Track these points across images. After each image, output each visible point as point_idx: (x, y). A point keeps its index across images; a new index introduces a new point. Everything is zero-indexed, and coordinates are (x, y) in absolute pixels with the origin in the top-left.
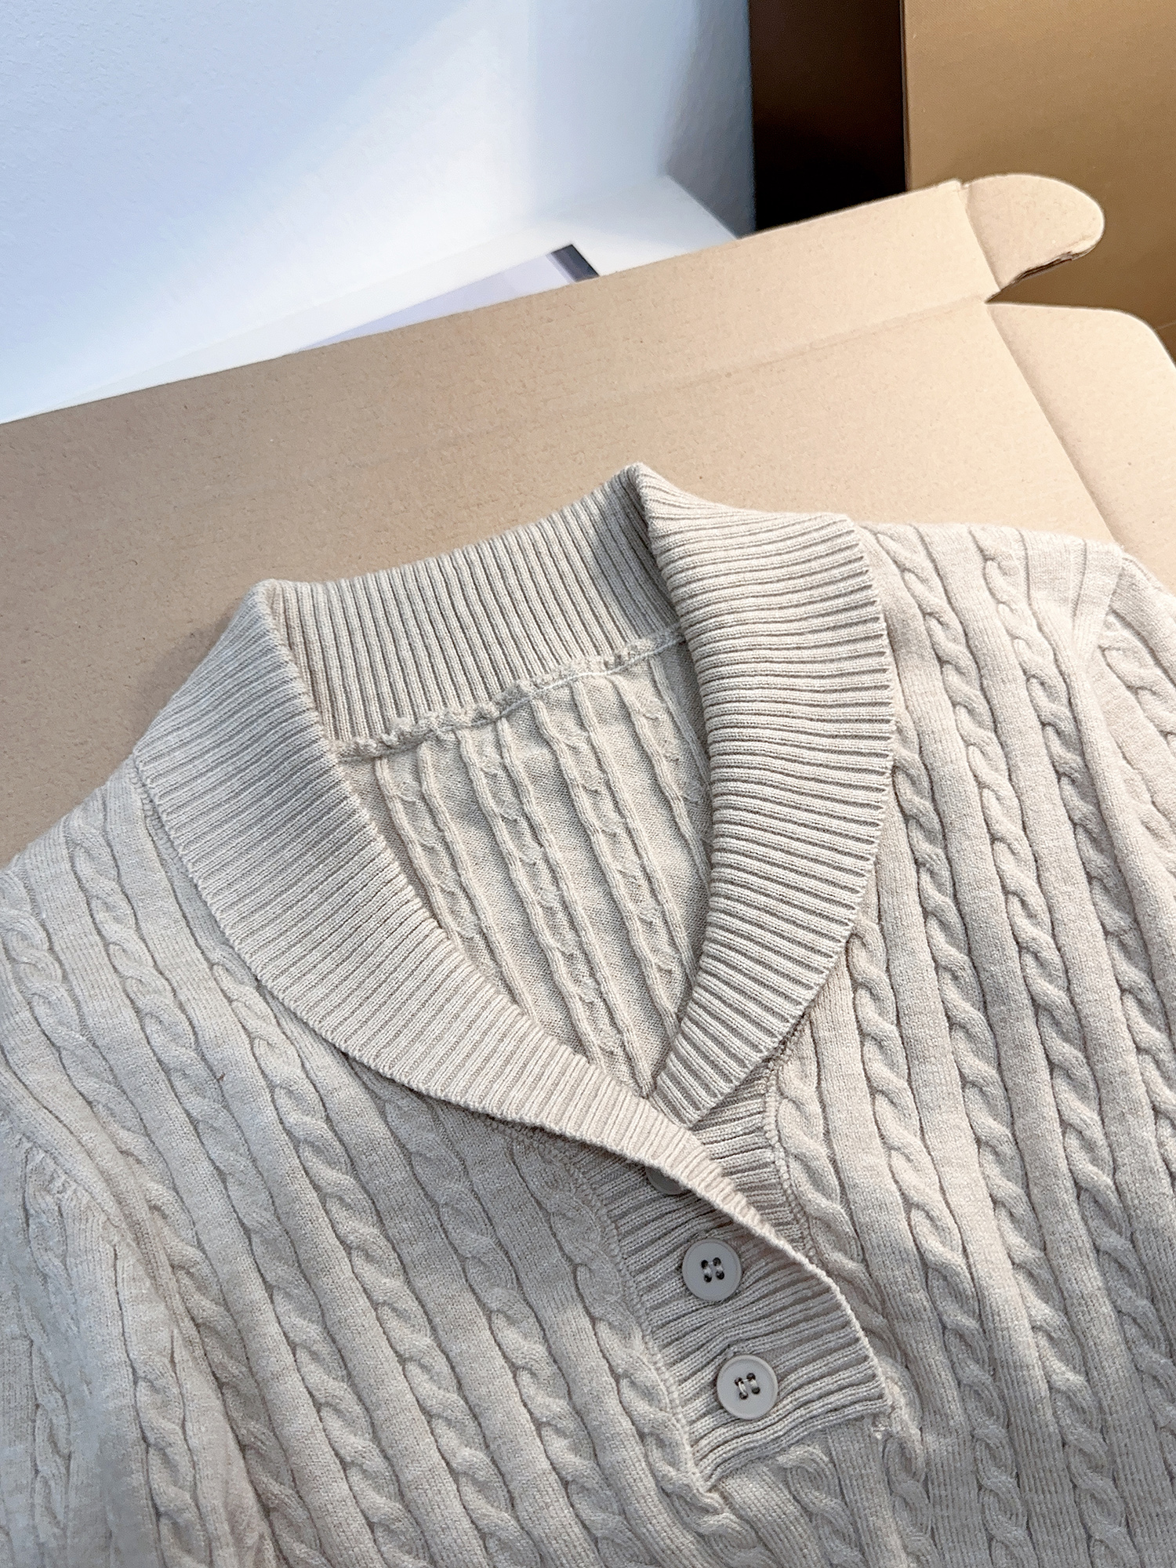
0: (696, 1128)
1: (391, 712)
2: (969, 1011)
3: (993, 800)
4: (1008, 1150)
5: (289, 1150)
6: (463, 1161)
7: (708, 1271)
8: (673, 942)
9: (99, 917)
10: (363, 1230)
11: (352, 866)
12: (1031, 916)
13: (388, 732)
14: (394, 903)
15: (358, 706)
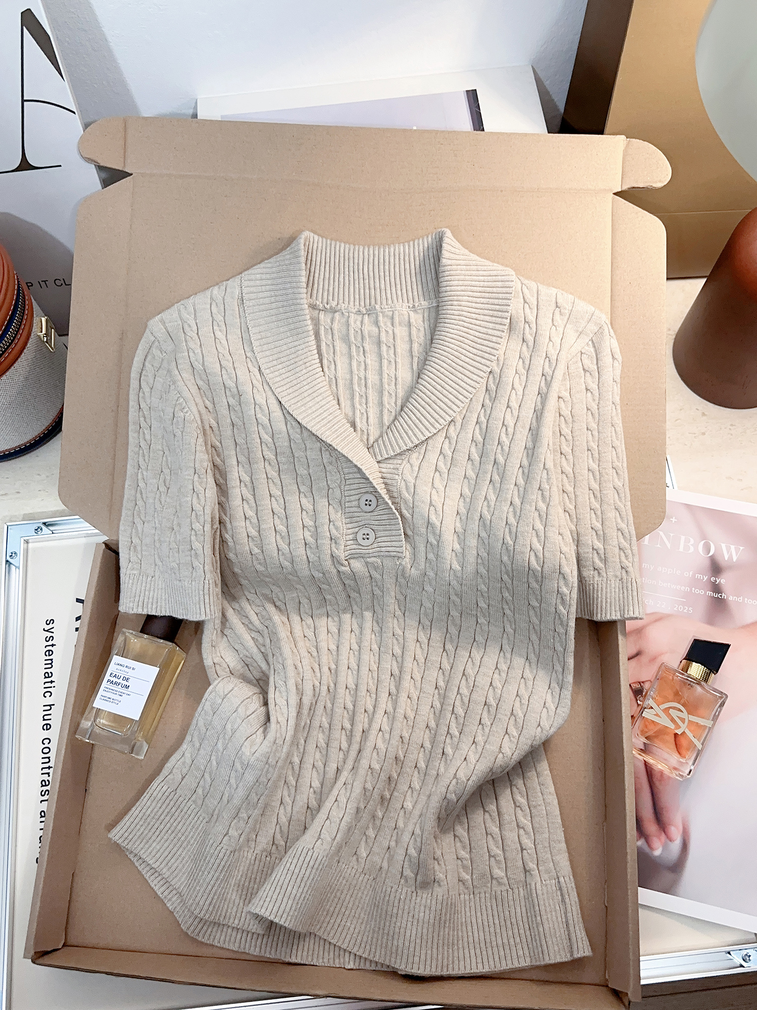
0: (378, 462)
1: (331, 298)
2: (476, 457)
3: (514, 394)
4: (468, 500)
5: (256, 424)
6: (306, 448)
7: (367, 503)
8: (396, 403)
9: (215, 328)
10: (270, 455)
11: (301, 342)
12: (507, 434)
13: (327, 304)
14: (310, 358)
15: (321, 291)
